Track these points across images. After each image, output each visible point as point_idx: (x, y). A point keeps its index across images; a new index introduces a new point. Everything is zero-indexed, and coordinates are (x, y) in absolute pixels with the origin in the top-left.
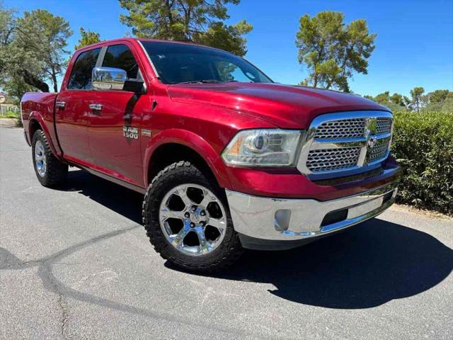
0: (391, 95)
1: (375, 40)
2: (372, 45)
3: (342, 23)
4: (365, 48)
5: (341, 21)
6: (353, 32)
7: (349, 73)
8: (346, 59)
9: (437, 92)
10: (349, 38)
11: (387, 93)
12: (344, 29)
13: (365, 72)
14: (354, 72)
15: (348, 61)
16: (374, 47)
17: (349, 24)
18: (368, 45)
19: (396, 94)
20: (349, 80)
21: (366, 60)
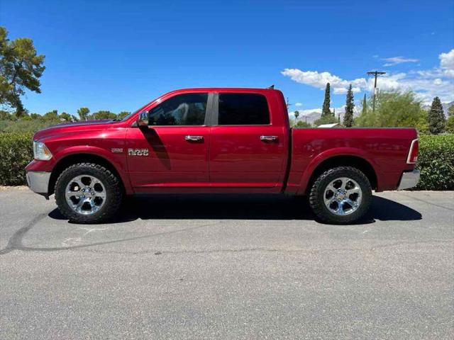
0: (60, 113)
1: (44, 60)
2: (41, 66)
3: (6, 39)
4: (34, 67)
5: (5, 36)
6: (20, 49)
7: (20, 91)
8: (15, 76)
9: (100, 112)
10: (17, 54)
11: (55, 112)
12: (9, 44)
13: (38, 91)
14: (26, 90)
15: (18, 78)
16: (44, 68)
17: (14, 40)
18: (37, 65)
19: (64, 113)
20: (22, 98)
21: (38, 79)
